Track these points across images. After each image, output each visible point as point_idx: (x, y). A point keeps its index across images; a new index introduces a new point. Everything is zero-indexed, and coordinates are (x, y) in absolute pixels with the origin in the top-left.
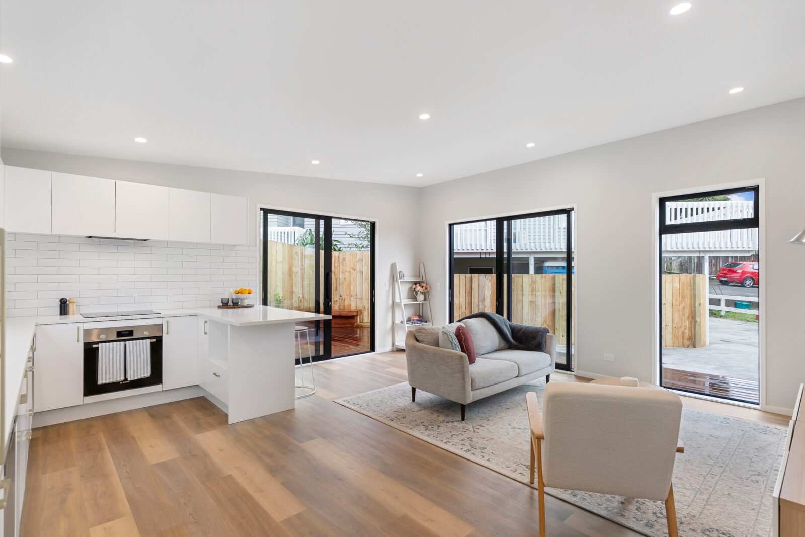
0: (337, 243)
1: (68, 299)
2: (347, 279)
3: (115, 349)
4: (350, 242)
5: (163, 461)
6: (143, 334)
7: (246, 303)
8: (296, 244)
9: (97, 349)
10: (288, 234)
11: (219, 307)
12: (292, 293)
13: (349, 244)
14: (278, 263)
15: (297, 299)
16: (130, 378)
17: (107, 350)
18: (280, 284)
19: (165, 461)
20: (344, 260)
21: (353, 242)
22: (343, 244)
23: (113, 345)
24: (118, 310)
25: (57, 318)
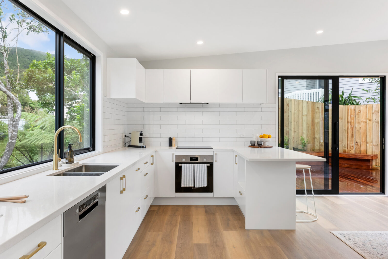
0: (355, 99)
1: (172, 138)
2: (363, 128)
3: (189, 168)
4: (368, 97)
5: (201, 243)
6: (203, 160)
7: (267, 144)
8: (320, 102)
9: (181, 166)
10: (313, 95)
11: (249, 146)
12: (314, 138)
13: (367, 99)
14: (303, 116)
15: (318, 143)
16: (196, 186)
17: (186, 168)
18: (305, 131)
19: (201, 244)
20: (360, 112)
21: (370, 97)
22: (361, 99)
23: (188, 165)
24: (195, 146)
25: (167, 148)
